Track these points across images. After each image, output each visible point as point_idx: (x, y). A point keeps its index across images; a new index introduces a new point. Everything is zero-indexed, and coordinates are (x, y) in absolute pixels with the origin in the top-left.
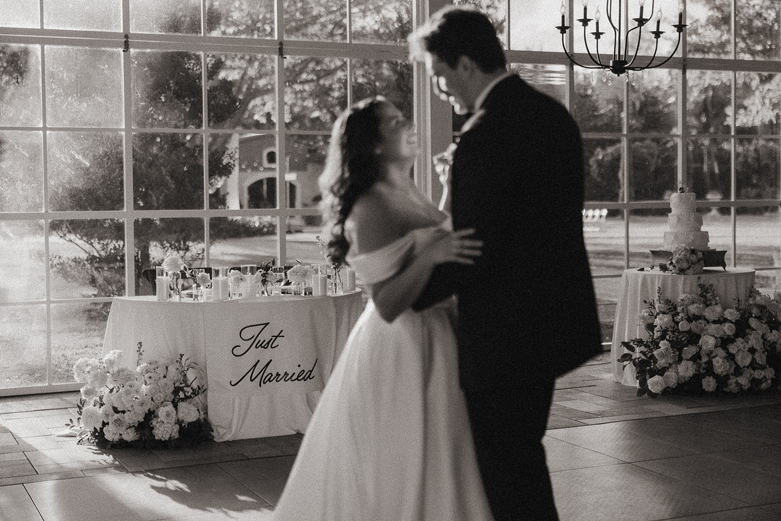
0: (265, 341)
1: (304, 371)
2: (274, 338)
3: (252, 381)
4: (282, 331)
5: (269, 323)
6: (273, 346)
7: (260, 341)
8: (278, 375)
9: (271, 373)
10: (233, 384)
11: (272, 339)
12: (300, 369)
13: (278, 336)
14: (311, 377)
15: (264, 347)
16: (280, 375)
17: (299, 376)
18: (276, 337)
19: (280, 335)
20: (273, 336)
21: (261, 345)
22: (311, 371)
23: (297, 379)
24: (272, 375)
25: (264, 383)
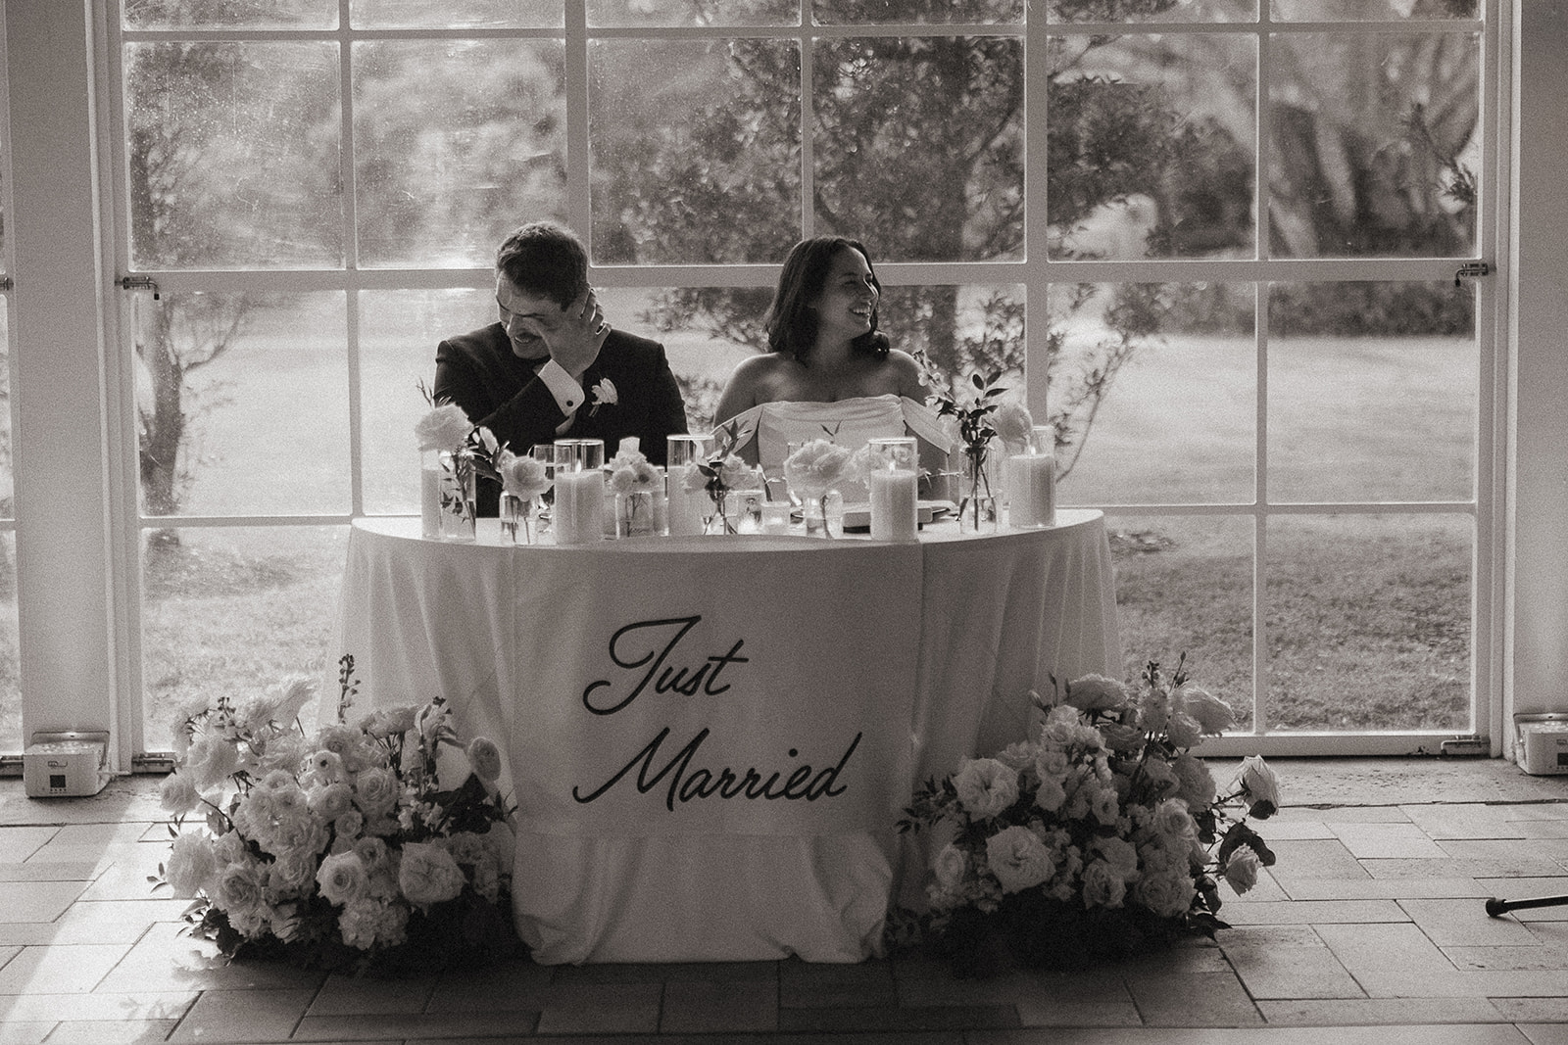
0: (685, 671)
1: (808, 769)
2: (715, 664)
3: (642, 789)
4: (740, 643)
5: (697, 619)
6: (712, 688)
7: (670, 669)
8: (728, 776)
9: (706, 771)
10: (582, 794)
11: (708, 666)
12: (794, 764)
13: (730, 657)
14: (832, 789)
15: (682, 690)
16: (732, 777)
17: (790, 785)
18: (723, 661)
19: (734, 656)
20: (711, 659)
21: (673, 684)
22: (835, 772)
23: (785, 792)
24: (709, 776)
25: (684, 799)
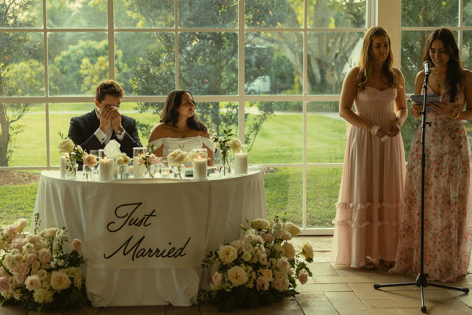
0: (138, 219)
1: (174, 248)
2: (147, 217)
3: (125, 254)
4: (154, 211)
5: (142, 203)
6: (146, 224)
7: (133, 219)
8: (150, 250)
9: (144, 249)
10: (106, 256)
11: (144, 218)
12: (170, 247)
13: (151, 215)
14: (182, 254)
15: (137, 225)
16: (152, 251)
17: (169, 253)
18: (149, 216)
20: (145, 215)
21: (134, 223)
22: (182, 249)
23: (168, 255)
24: (145, 251)
25: (137, 257)
